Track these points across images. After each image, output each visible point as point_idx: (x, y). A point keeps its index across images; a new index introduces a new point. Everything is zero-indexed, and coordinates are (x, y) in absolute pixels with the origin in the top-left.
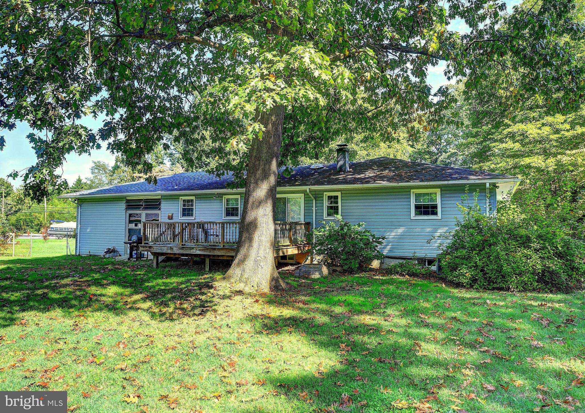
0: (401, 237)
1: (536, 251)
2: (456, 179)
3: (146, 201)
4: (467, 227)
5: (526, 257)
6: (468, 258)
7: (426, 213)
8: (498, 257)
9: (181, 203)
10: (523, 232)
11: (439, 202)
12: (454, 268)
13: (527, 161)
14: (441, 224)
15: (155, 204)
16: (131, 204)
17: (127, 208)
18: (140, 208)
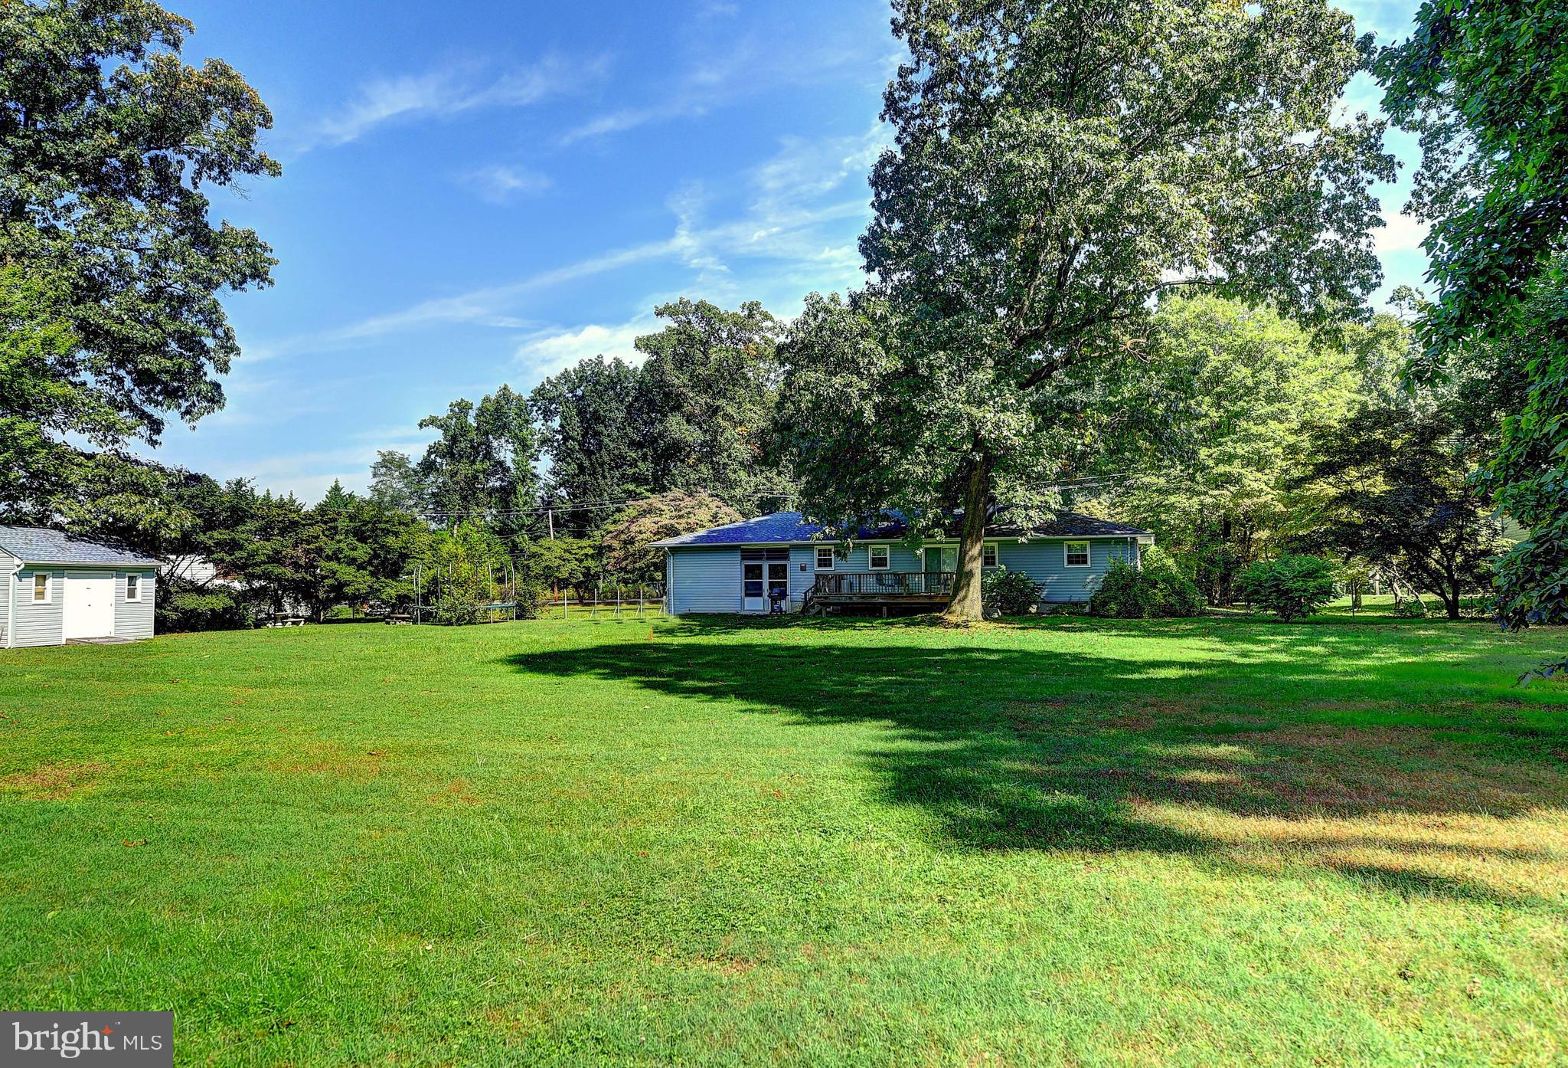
0: (1058, 582)
1: (1161, 590)
2: (1104, 533)
3: (769, 550)
4: (1112, 574)
5: (1155, 594)
6: (1116, 598)
7: (1078, 562)
8: (1135, 595)
9: (816, 553)
10: (1153, 577)
11: (1088, 552)
12: (1104, 604)
13: (1172, 499)
14: (1090, 571)
15: (782, 553)
16: (747, 554)
17: (744, 558)
18: (761, 559)
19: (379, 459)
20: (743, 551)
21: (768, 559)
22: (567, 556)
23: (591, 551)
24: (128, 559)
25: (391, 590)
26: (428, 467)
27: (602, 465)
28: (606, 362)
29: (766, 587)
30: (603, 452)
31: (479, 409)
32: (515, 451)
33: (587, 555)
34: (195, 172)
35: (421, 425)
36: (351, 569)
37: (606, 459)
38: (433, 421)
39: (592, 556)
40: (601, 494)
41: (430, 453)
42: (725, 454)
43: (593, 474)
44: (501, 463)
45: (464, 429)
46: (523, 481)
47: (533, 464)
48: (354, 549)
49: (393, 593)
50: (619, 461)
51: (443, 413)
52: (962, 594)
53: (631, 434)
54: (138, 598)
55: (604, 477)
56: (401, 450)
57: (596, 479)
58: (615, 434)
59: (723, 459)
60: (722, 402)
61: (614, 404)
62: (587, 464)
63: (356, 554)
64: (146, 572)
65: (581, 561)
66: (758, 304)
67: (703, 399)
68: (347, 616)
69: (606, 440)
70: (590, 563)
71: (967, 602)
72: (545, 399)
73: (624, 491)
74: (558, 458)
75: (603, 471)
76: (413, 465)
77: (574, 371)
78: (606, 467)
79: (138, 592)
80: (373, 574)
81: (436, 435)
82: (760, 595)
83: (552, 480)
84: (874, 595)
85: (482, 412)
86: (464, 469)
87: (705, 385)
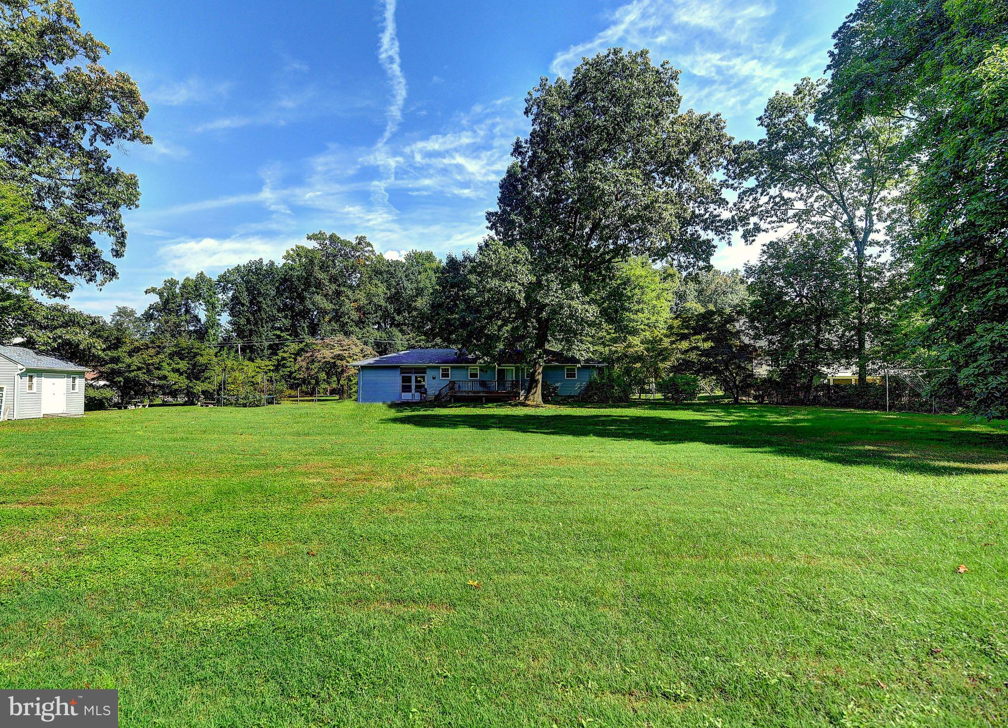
0: (562, 386)
3: (415, 369)
7: (571, 377)
9: (441, 370)
11: (576, 372)
14: (577, 381)
15: (423, 370)
16: (403, 370)
17: (401, 373)
18: (411, 373)
19: (116, 311)
20: (401, 368)
21: (415, 373)
22: (258, 370)
23: (272, 368)
24: (71, 367)
25: (199, 387)
26: (148, 316)
27: (262, 320)
28: (265, 263)
29: (413, 387)
30: (262, 313)
31: (182, 284)
32: (207, 310)
33: (269, 370)
34: (92, 137)
35: (146, 292)
36: (176, 375)
37: (265, 317)
38: (153, 290)
39: (273, 370)
40: (261, 336)
41: (150, 308)
42: (346, 317)
43: (256, 324)
44: (196, 317)
45: (174, 296)
46: (212, 327)
47: (218, 317)
48: (178, 364)
49: (200, 389)
50: (274, 319)
51: (160, 286)
52: (533, 391)
53: (279, 304)
54: (77, 390)
55: (263, 327)
56: (130, 306)
57: (258, 328)
58: (269, 303)
59: (345, 319)
60: (342, 289)
61: (269, 286)
62: (252, 319)
63: (179, 366)
64: (81, 374)
65: (266, 373)
66: (365, 237)
67: (334, 287)
68: (157, 403)
69: (264, 306)
70: (271, 374)
71: (536, 395)
72: (225, 281)
73: (274, 335)
74: (232, 314)
75: (262, 323)
76: (138, 315)
77: (244, 266)
78: (265, 321)
79: (77, 387)
80: (187, 378)
81: (155, 299)
82: (410, 391)
83: (229, 327)
84: (479, 392)
85: (184, 286)
86: (173, 318)
87: (333, 279)
